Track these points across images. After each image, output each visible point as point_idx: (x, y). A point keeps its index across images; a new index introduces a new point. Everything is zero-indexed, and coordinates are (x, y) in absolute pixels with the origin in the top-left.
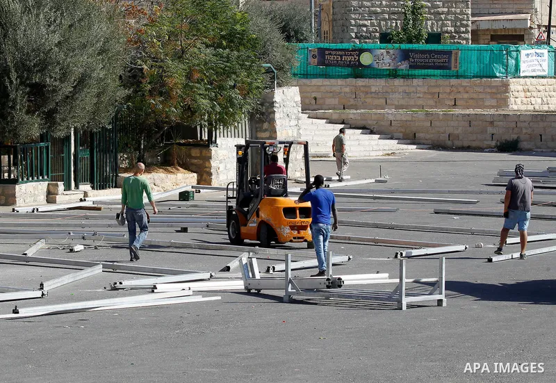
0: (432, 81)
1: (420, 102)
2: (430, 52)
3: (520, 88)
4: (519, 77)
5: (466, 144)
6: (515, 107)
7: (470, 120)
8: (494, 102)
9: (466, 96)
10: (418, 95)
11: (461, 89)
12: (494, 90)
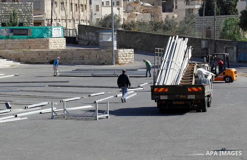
0: (22, 40)
1: (17, 47)
2: (20, 29)
3: (53, 41)
4: (52, 38)
5: (38, 62)
6: (51, 48)
7: (39, 53)
8: (44, 47)
9: (34, 45)
10: (17, 45)
11: (32, 42)
12: (44, 42)
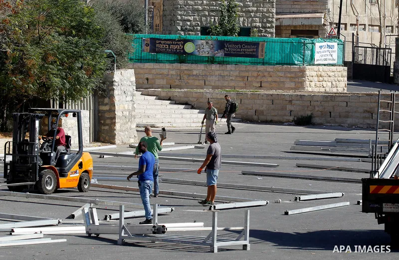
0: (243, 67)
1: (232, 84)
2: (241, 43)
3: (314, 74)
4: (314, 65)
5: (269, 118)
6: (310, 89)
7: (272, 99)
8: (293, 85)
9: (270, 79)
10: (231, 78)
11: (266, 74)
12: (293, 75)
